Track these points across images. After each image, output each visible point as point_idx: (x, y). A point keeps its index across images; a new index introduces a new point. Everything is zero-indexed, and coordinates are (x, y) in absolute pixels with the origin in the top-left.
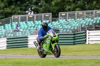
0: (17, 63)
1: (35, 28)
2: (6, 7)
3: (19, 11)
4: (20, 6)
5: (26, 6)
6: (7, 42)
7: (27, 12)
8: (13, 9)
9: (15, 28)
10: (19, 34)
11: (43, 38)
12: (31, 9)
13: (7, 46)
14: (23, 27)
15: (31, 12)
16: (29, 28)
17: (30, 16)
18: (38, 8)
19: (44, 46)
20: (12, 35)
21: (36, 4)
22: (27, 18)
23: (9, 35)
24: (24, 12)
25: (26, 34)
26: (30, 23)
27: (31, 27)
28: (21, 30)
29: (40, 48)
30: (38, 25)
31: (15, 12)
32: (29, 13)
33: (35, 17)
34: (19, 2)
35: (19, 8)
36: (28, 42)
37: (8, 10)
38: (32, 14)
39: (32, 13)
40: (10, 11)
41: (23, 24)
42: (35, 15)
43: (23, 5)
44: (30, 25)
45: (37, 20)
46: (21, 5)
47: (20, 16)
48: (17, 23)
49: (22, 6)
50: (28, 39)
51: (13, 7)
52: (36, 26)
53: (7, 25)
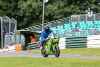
0: (76, 64)
1: (94, 28)
2: (65, 6)
3: (79, 11)
4: (79, 5)
5: (85, 6)
6: (66, 41)
7: (86, 11)
8: (73, 8)
9: (74, 27)
10: (78, 34)
11: (45, 40)
12: (91, 9)
13: (66, 46)
14: (82, 27)
15: (90, 11)
16: (88, 28)
17: (90, 16)
18: (97, 7)
19: (46, 47)
20: (71, 35)
21: (96, 3)
22: (87, 17)
23: (68, 35)
24: (83, 12)
25: (85, 34)
26: (90, 23)
27: (90, 27)
28: (80, 30)
29: (43, 49)
30: (97, 25)
31: (75, 12)
32: (89, 13)
33: (94, 17)
34: (78, 2)
35: (78, 7)
36: (86, 42)
37: (67, 9)
38: (91, 14)
39: (92, 12)
40: (69, 11)
41: (82, 24)
42: (95, 15)
43: (83, 5)
44: (90, 25)
45: (96, 20)
46: (81, 4)
47: (79, 16)
48: (76, 22)
49: (81, 6)
50: (87, 39)
51: (72, 6)
52: (95, 26)
53: (66, 24)
